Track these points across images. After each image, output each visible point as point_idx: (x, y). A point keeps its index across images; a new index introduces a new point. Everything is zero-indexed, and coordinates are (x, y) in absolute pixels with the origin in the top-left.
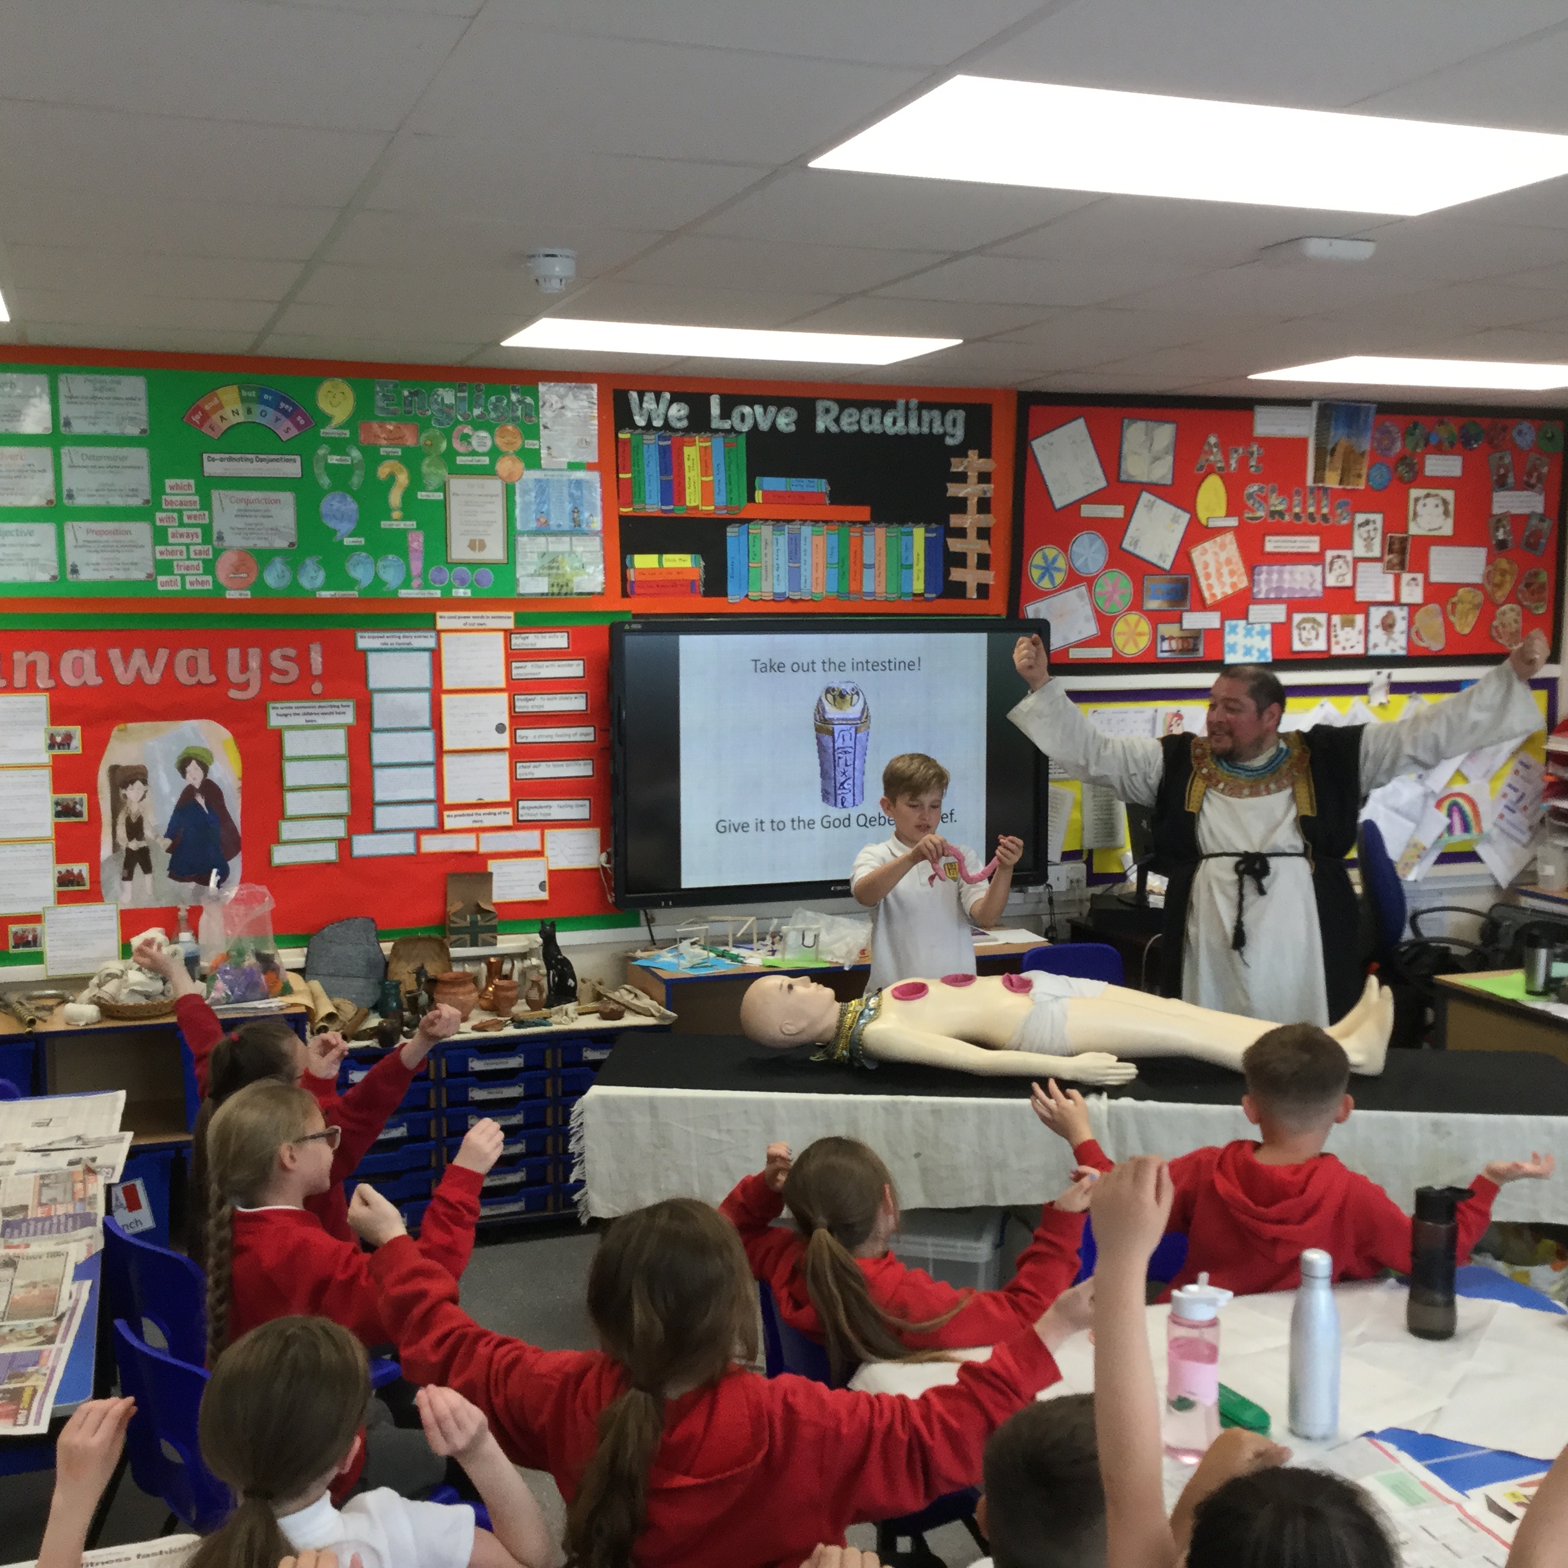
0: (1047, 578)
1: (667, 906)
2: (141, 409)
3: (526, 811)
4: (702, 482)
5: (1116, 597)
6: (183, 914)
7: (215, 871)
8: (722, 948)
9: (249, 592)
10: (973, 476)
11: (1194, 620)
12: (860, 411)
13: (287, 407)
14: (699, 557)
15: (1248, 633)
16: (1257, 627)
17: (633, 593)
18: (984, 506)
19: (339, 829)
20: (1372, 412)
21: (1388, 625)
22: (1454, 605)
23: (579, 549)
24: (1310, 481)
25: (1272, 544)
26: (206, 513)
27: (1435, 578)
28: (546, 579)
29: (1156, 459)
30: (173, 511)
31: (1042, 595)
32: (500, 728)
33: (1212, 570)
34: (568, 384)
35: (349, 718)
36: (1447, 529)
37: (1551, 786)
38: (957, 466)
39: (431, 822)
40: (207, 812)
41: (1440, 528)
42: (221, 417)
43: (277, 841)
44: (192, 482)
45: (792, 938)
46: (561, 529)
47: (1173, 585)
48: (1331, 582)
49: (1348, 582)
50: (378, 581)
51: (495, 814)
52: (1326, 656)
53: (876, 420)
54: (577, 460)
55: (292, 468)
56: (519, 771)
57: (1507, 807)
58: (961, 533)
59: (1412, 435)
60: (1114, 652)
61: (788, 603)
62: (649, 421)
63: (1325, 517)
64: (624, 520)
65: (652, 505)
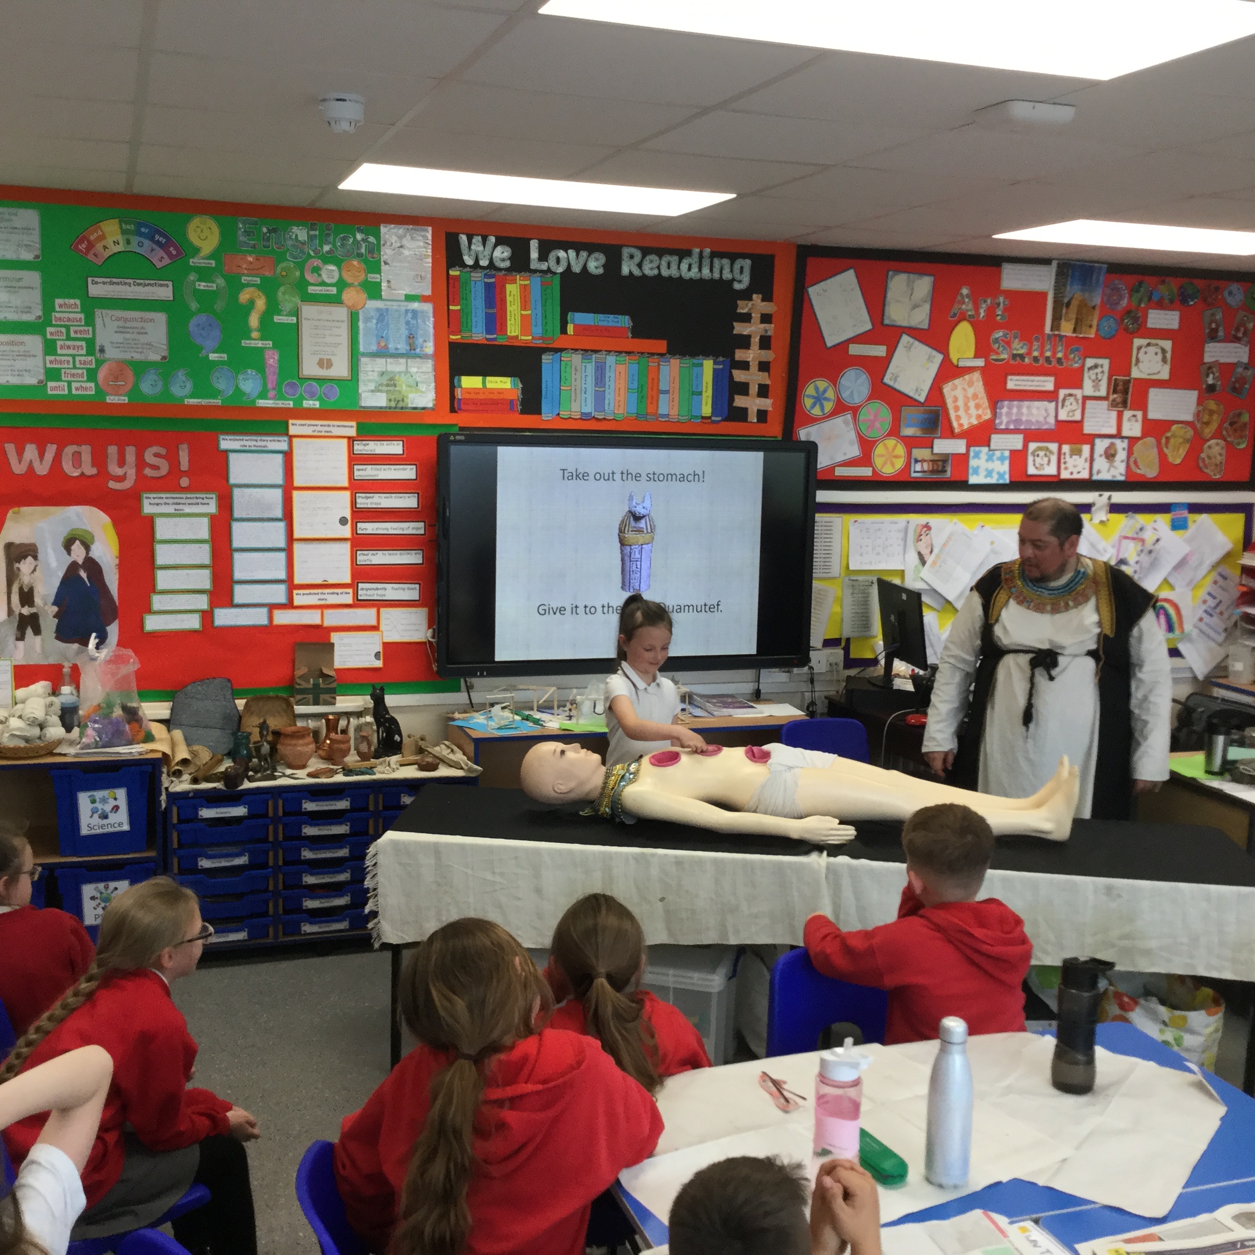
0: (818, 406)
1: (482, 676)
2: (35, 238)
3: (364, 592)
4: (522, 315)
5: (877, 424)
6: (66, 670)
7: (94, 635)
8: (527, 713)
9: (126, 398)
10: (756, 316)
11: (943, 446)
12: (660, 259)
13: (161, 239)
14: (517, 380)
15: (990, 459)
16: (998, 454)
17: (460, 409)
18: (765, 343)
19: (203, 602)
20: (1104, 271)
21: (1110, 455)
22: (1167, 438)
23: (413, 370)
24: (1048, 330)
25: (1014, 382)
26: (90, 329)
27: (1152, 415)
28: (384, 395)
29: (915, 306)
30: (61, 326)
31: (811, 420)
32: (343, 521)
33: (960, 403)
34: (407, 227)
35: (212, 507)
36: (1165, 374)
37: (1243, 594)
38: (743, 307)
39: (283, 600)
40: (89, 585)
41: (1159, 372)
42: (104, 246)
43: (149, 611)
44: (78, 302)
45: (586, 707)
46: (400, 352)
47: (926, 416)
48: (1063, 416)
49: (1078, 417)
50: (239, 392)
51: (338, 594)
52: (1055, 480)
53: (674, 266)
54: (414, 293)
55: (165, 292)
56: (359, 558)
57: (1206, 611)
58: (745, 366)
59: (1138, 291)
60: (874, 471)
61: (593, 422)
62: (477, 261)
63: (1059, 360)
64: (454, 347)
65: (477, 334)
